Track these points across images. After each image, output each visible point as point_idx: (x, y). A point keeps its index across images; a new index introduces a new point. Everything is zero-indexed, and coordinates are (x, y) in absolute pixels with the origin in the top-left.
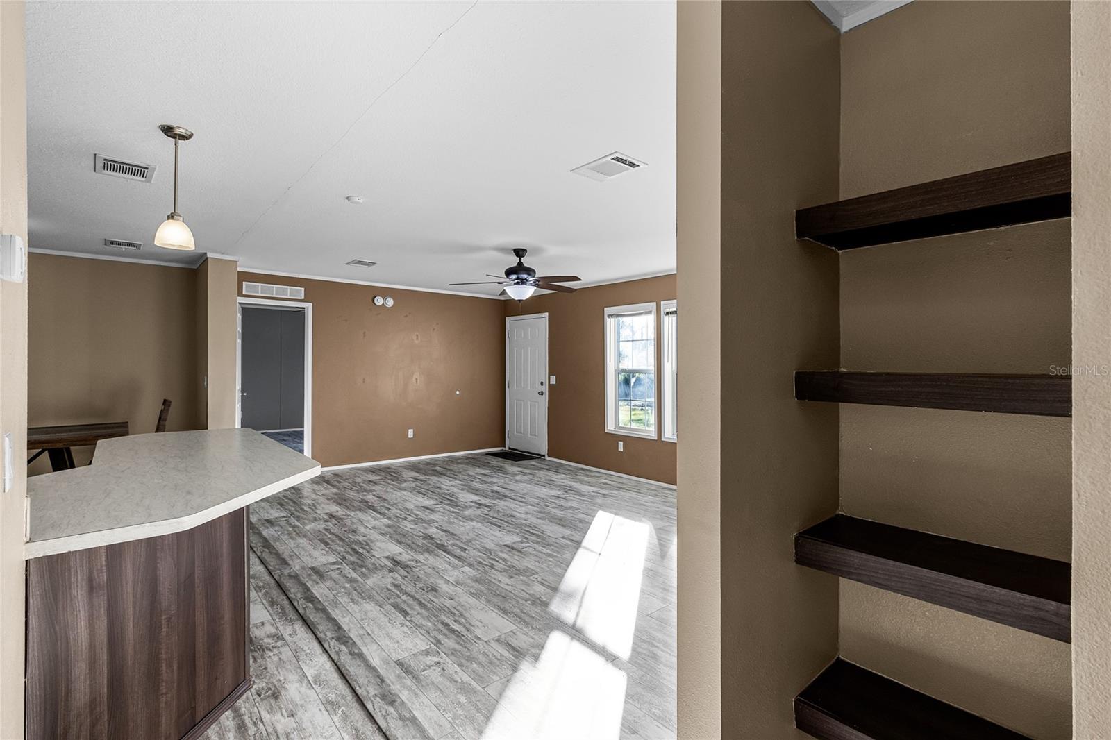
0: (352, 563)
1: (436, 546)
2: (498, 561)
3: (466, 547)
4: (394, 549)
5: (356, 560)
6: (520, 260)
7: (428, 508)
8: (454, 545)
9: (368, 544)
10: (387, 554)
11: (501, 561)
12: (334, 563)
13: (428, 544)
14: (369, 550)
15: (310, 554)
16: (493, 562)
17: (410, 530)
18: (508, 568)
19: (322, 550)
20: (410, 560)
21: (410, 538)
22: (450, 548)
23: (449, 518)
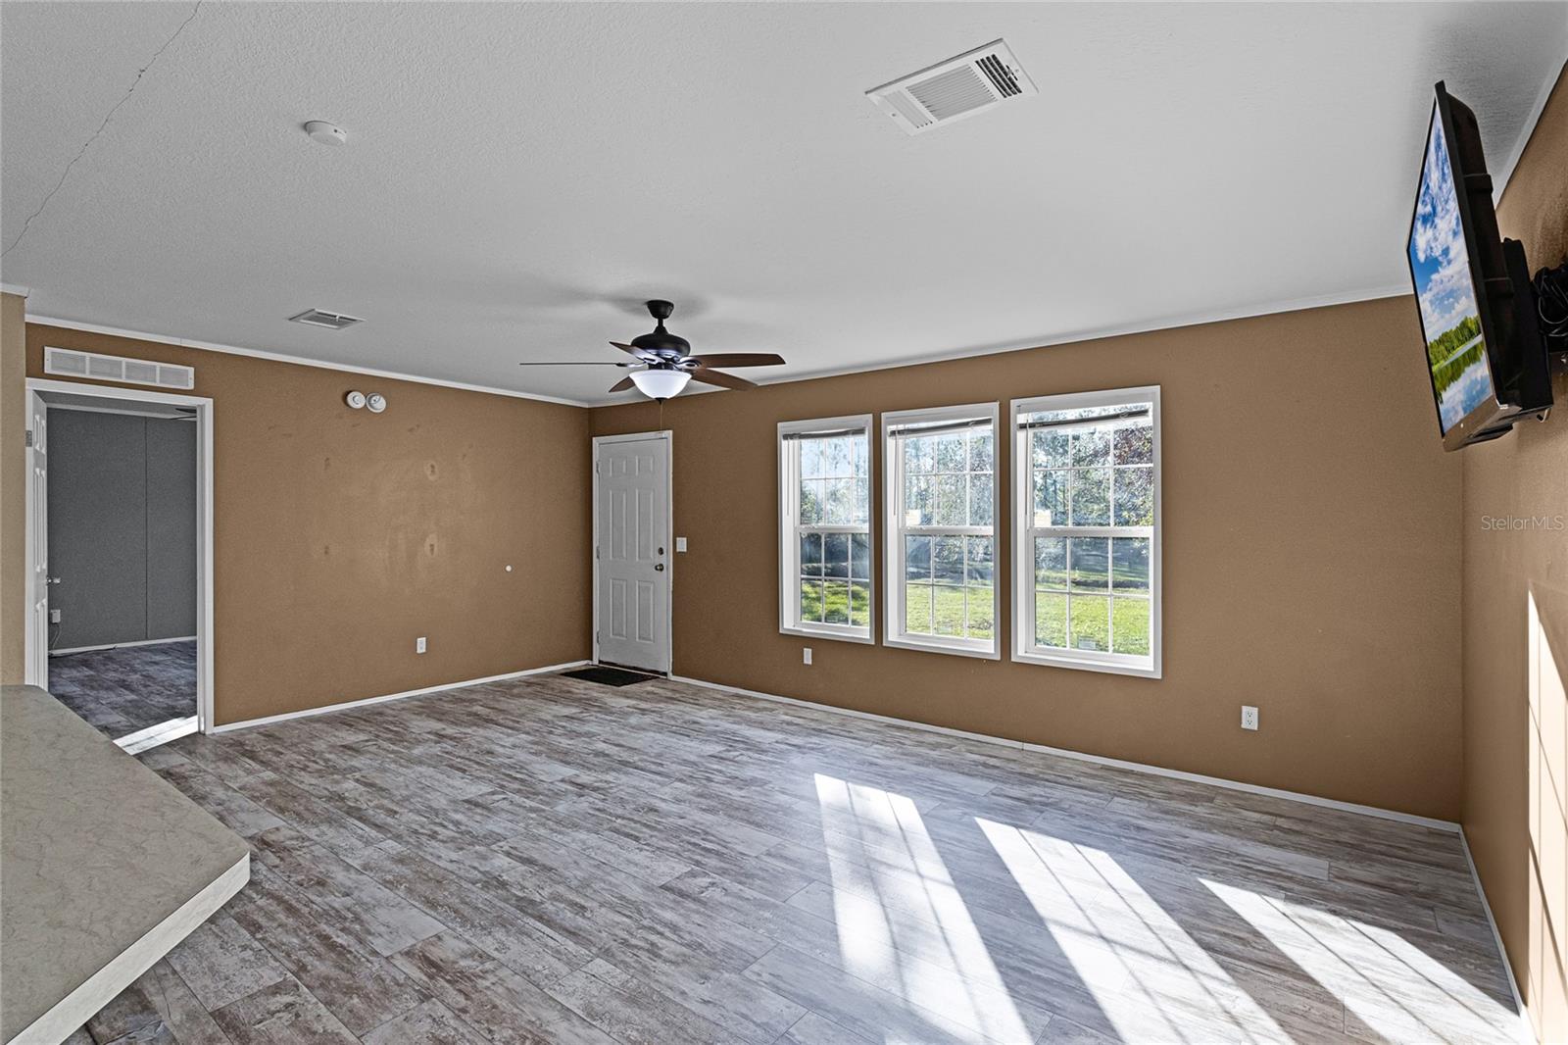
0: (325, 982)
1: (517, 907)
2: (661, 934)
3: (583, 902)
4: (425, 924)
5: (334, 972)
6: (660, 323)
7: (477, 805)
8: (556, 898)
9: (357, 919)
10: (407, 942)
11: (668, 933)
12: (276, 990)
13: (496, 901)
14: (363, 936)
15: (211, 968)
16: (654, 938)
17: (451, 866)
18: (684, 949)
19: (244, 948)
20: (464, 956)
21: (453, 888)
22: (549, 907)
23: (527, 825)
